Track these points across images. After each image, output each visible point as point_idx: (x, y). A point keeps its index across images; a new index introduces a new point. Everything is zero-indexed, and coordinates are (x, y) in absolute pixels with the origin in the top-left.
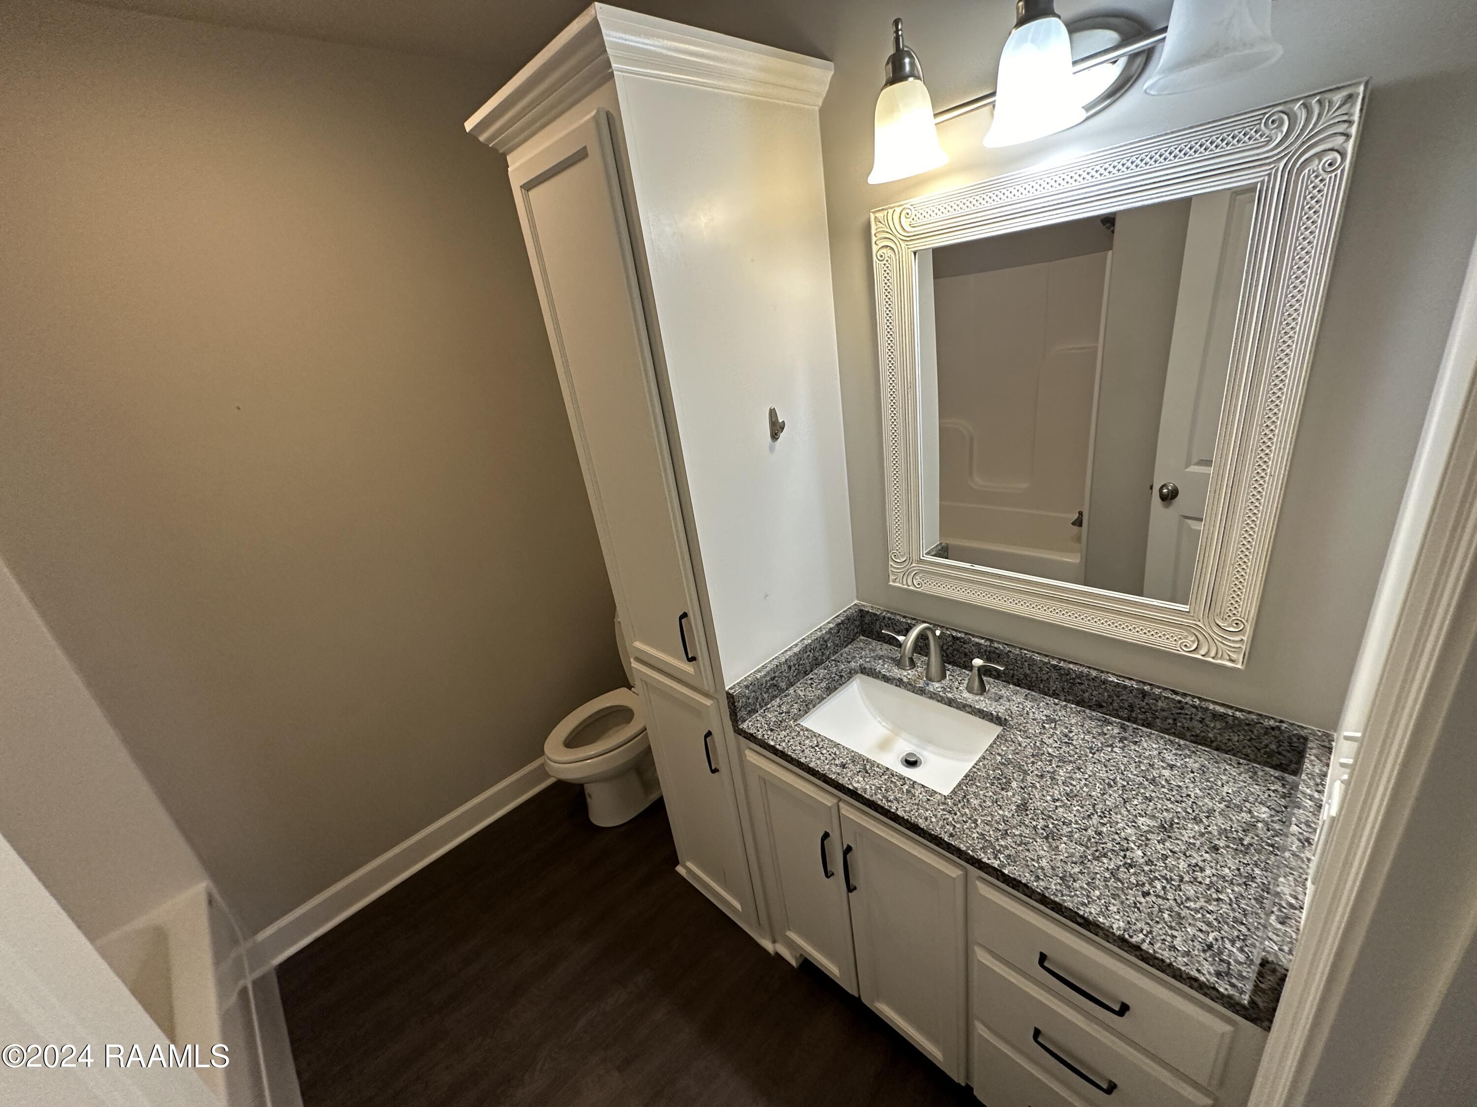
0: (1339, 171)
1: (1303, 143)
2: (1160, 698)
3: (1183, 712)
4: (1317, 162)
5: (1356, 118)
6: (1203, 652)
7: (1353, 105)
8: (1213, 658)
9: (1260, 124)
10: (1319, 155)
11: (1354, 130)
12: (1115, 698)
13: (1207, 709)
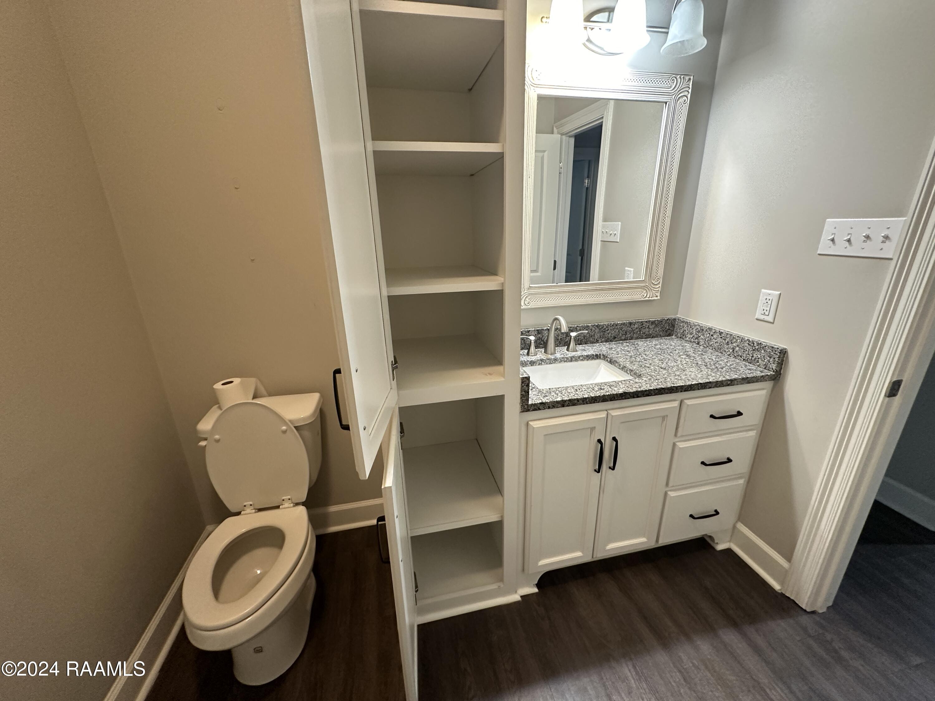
0: (686, 104)
1: (679, 91)
2: (636, 323)
3: (643, 326)
4: (681, 99)
5: (691, 87)
6: (648, 296)
7: (690, 81)
8: (651, 298)
9: (670, 78)
10: (682, 96)
11: (690, 91)
12: (620, 331)
13: (650, 321)
